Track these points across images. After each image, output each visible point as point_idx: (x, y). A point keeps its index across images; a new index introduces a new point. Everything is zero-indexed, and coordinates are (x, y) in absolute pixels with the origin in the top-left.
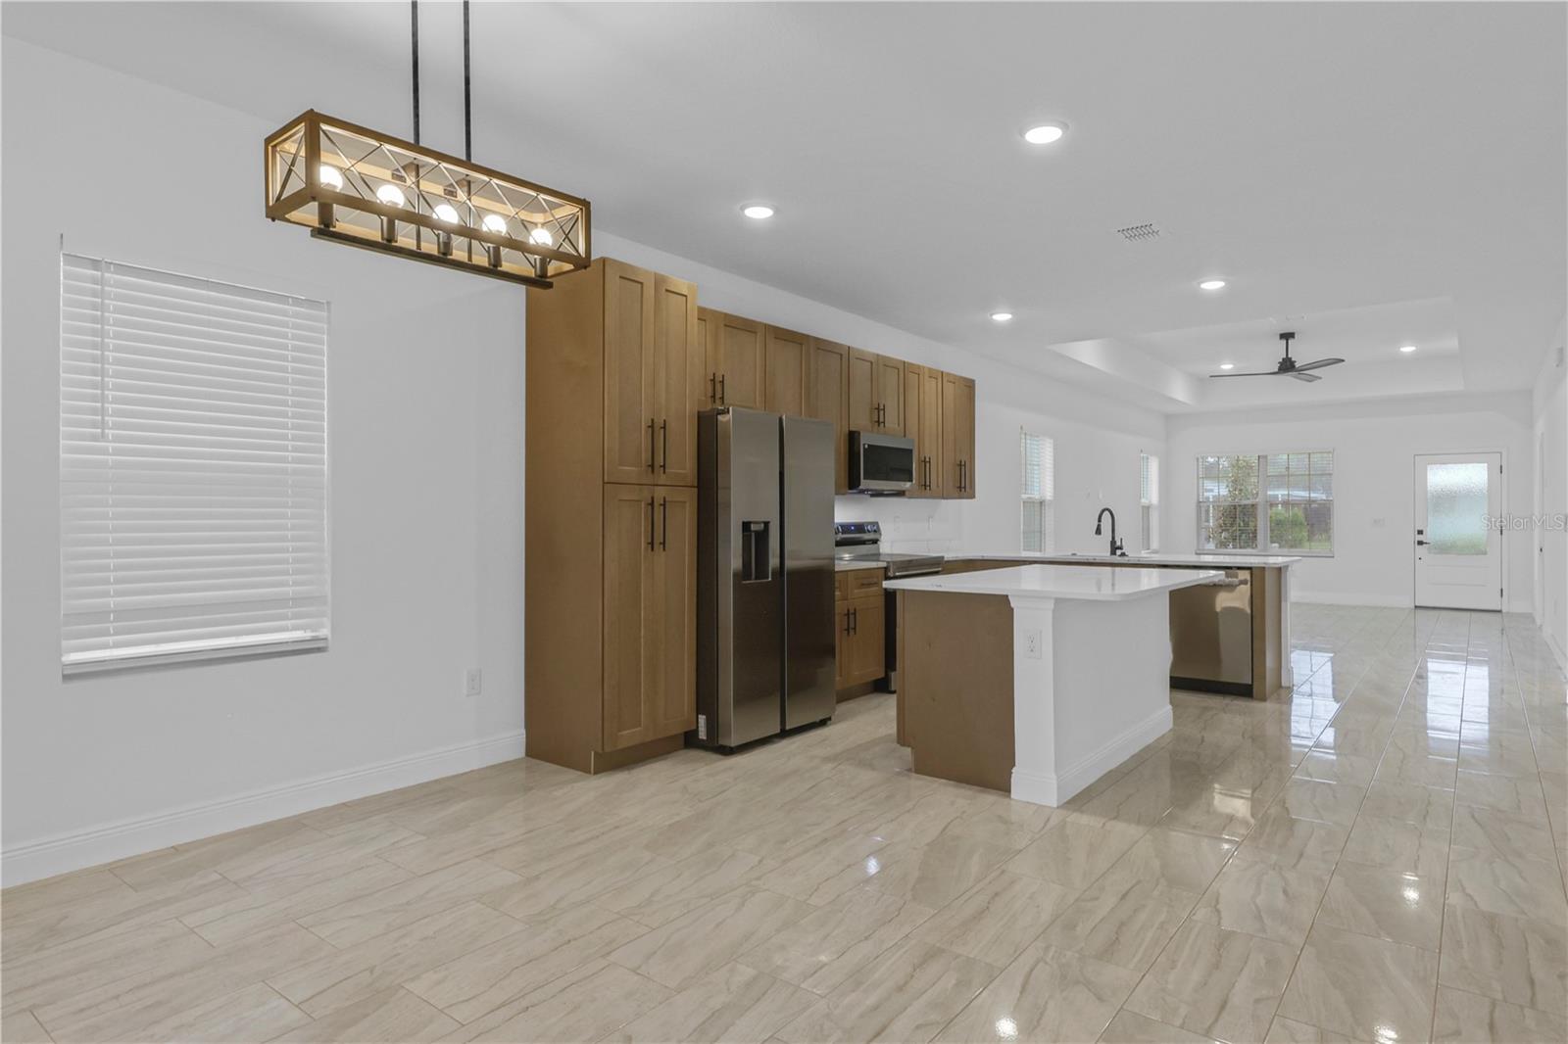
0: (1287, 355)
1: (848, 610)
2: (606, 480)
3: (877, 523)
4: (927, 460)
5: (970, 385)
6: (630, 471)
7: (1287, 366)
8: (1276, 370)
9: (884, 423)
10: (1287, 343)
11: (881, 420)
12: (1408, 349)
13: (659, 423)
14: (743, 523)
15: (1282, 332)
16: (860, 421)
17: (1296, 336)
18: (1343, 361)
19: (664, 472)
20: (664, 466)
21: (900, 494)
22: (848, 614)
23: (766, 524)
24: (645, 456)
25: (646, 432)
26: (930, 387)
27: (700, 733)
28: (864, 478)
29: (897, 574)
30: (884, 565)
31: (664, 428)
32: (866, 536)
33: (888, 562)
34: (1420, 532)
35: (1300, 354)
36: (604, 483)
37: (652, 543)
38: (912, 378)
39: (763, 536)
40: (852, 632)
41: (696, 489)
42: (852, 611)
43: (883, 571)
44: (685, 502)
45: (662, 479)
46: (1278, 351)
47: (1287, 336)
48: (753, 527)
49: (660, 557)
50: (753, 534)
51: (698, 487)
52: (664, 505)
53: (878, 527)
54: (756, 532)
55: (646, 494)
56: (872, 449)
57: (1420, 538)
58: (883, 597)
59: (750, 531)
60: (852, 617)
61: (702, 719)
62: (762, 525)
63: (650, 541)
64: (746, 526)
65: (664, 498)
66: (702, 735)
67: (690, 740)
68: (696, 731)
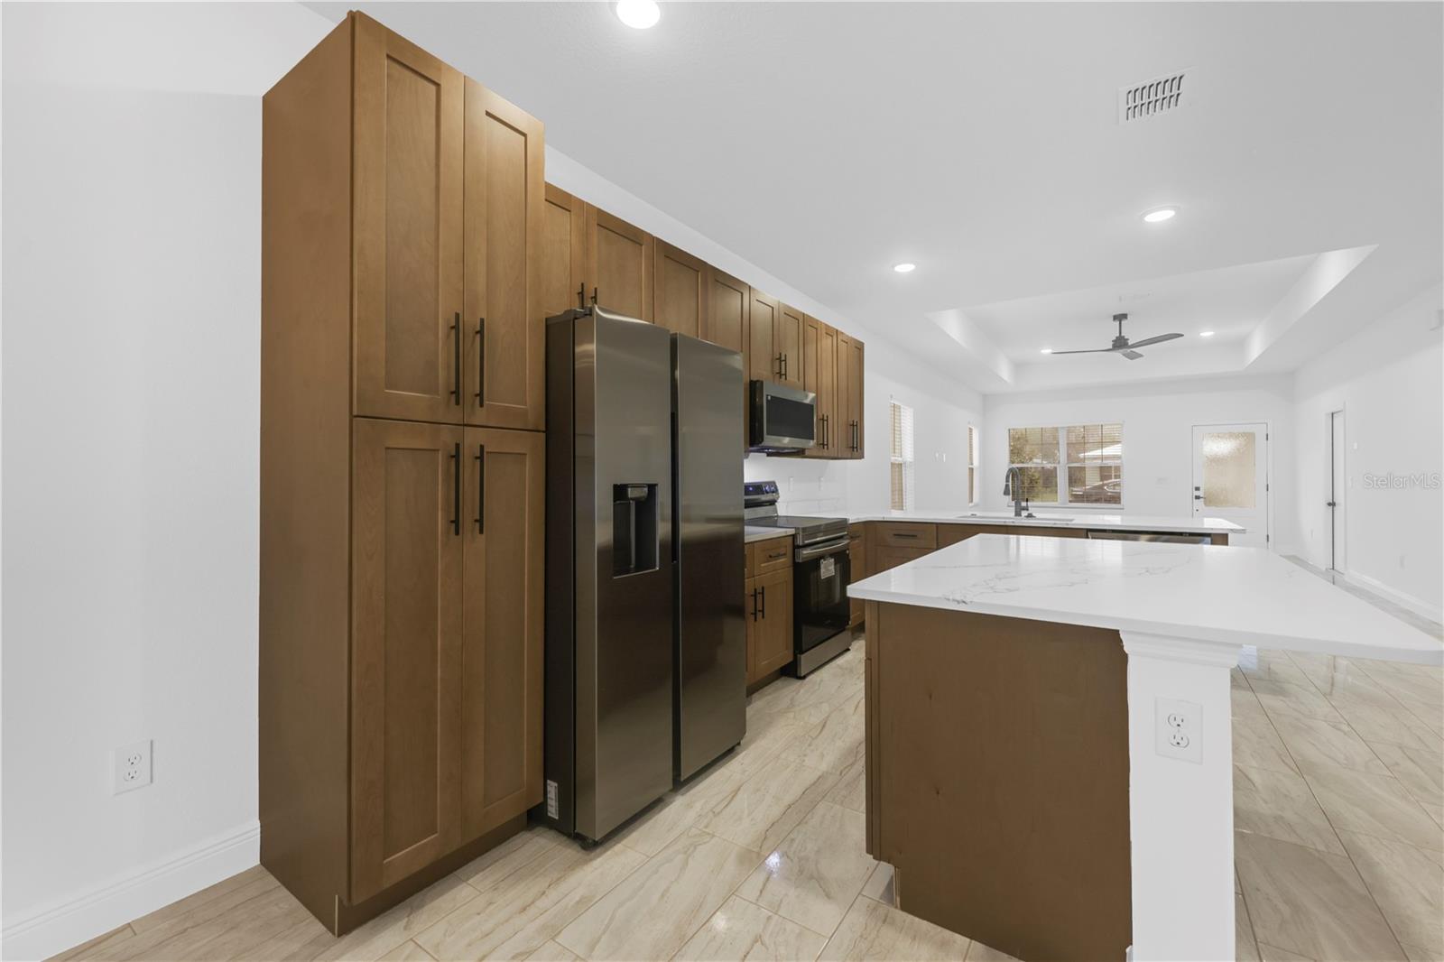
0: (1120, 333)
1: (755, 590)
2: (355, 413)
3: (774, 483)
4: (825, 418)
5: (859, 347)
6: (413, 399)
7: (1120, 343)
8: (1111, 347)
9: (785, 375)
10: (1120, 323)
11: (783, 372)
12: (1207, 334)
13: (471, 322)
14: (615, 486)
15: (1114, 314)
16: (762, 371)
17: (1128, 316)
18: (1182, 335)
19: (482, 405)
20: (481, 395)
21: (800, 453)
22: (755, 596)
23: (652, 488)
24: (444, 376)
25: (448, 336)
26: (827, 343)
27: (549, 808)
28: (768, 434)
29: (806, 542)
30: (792, 531)
31: (481, 332)
32: (764, 498)
33: (797, 529)
34: (1197, 489)
35: (1133, 333)
36: (352, 416)
37: (456, 522)
38: (811, 331)
39: (646, 505)
40: (759, 615)
41: (543, 436)
42: (759, 590)
43: (791, 538)
44: (525, 454)
45: (480, 416)
46: (1112, 331)
47: (1120, 318)
48: (631, 493)
49: (476, 545)
50: (633, 504)
51: (547, 431)
52: (481, 458)
53: (776, 487)
54: (638, 501)
55: (447, 437)
56: (775, 401)
57: (1197, 493)
58: (791, 569)
59: (629, 499)
60: (759, 597)
61: (552, 787)
62: (646, 489)
63: (453, 518)
64: (620, 491)
65: (482, 447)
66: (553, 811)
67: (535, 818)
68: (543, 806)
